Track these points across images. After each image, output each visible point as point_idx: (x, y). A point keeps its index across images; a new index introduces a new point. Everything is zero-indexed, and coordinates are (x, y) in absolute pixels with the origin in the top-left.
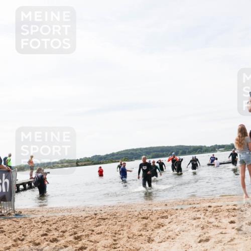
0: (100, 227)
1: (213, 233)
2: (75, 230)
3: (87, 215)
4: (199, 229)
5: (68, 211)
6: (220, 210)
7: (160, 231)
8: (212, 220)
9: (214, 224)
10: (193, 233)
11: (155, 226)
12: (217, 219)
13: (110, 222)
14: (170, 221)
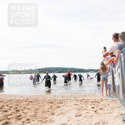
0: (29, 106)
1: (83, 112)
2: (17, 107)
3: (23, 99)
4: (77, 110)
5: (14, 97)
6: (88, 101)
7: (58, 109)
8: (84, 106)
9: (84, 108)
10: (74, 111)
11: (56, 107)
12: (86, 105)
13: (34, 103)
14: (63, 105)
